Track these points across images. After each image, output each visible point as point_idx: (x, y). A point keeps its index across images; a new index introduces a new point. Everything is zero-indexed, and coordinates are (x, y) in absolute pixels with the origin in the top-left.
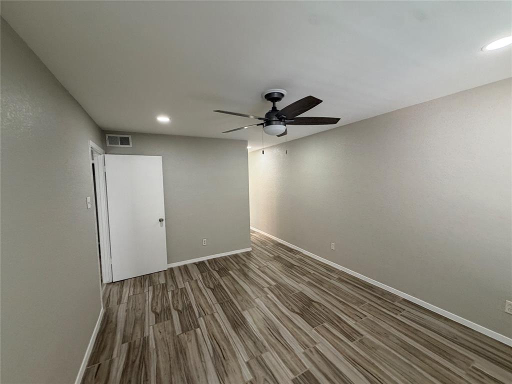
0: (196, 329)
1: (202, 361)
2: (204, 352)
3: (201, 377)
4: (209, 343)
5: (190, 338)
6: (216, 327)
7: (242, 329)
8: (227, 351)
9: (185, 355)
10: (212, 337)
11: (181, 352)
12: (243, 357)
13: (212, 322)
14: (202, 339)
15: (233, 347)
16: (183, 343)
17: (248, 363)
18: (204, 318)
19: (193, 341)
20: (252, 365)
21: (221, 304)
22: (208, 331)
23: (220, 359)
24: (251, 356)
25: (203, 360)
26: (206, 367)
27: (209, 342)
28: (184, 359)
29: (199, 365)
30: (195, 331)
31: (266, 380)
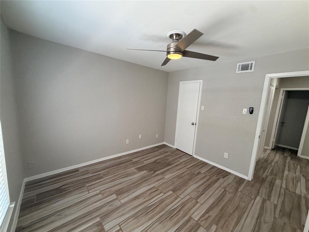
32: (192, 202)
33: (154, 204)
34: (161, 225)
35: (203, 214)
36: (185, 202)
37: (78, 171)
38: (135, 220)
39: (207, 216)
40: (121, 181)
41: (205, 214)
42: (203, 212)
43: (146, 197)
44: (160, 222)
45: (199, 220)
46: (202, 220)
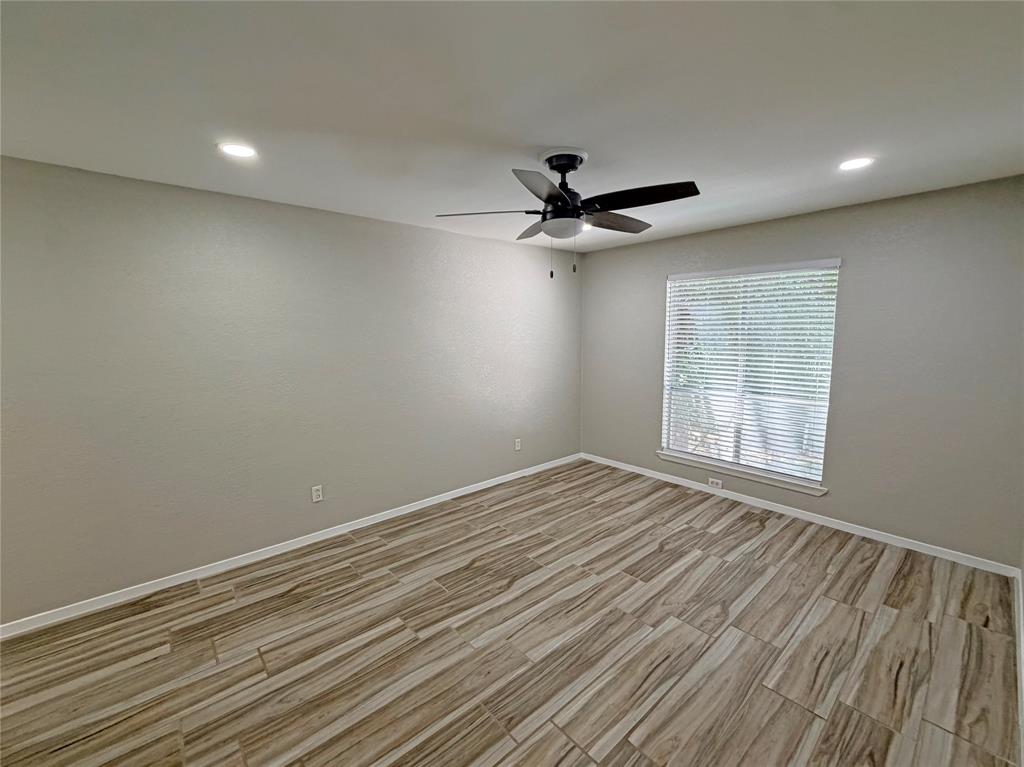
0: (636, 745)
1: (700, 689)
2: (681, 694)
3: (724, 678)
4: (656, 695)
5: (668, 746)
6: (605, 700)
7: (587, 649)
8: (652, 657)
9: (710, 730)
10: (636, 696)
11: (714, 741)
12: (647, 634)
13: (593, 718)
14: (654, 715)
15: (637, 651)
16: (691, 756)
17: (655, 626)
18: (590, 746)
19: (672, 734)
20: (653, 620)
21: (511, 723)
22: (627, 712)
23: (674, 664)
24: (639, 625)
25: (695, 689)
26: (704, 676)
27: (653, 696)
28: (721, 726)
29: (708, 692)
30: (643, 745)
31: (664, 604)
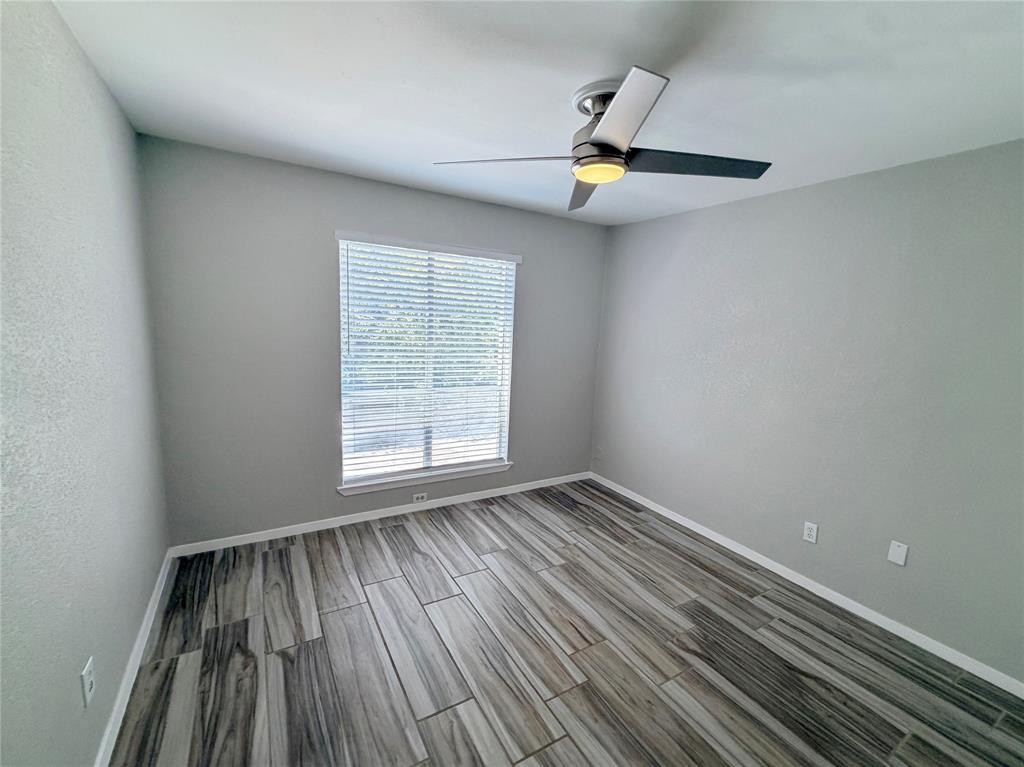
32: (526, 730)
33: (529, 623)
34: (470, 625)
35: (471, 740)
36: (532, 707)
37: (638, 510)
38: (491, 587)
39: (464, 754)
40: (612, 568)
41: (470, 750)
42: (479, 748)
43: (557, 611)
44: (477, 625)
45: (457, 717)
46: (452, 726)
